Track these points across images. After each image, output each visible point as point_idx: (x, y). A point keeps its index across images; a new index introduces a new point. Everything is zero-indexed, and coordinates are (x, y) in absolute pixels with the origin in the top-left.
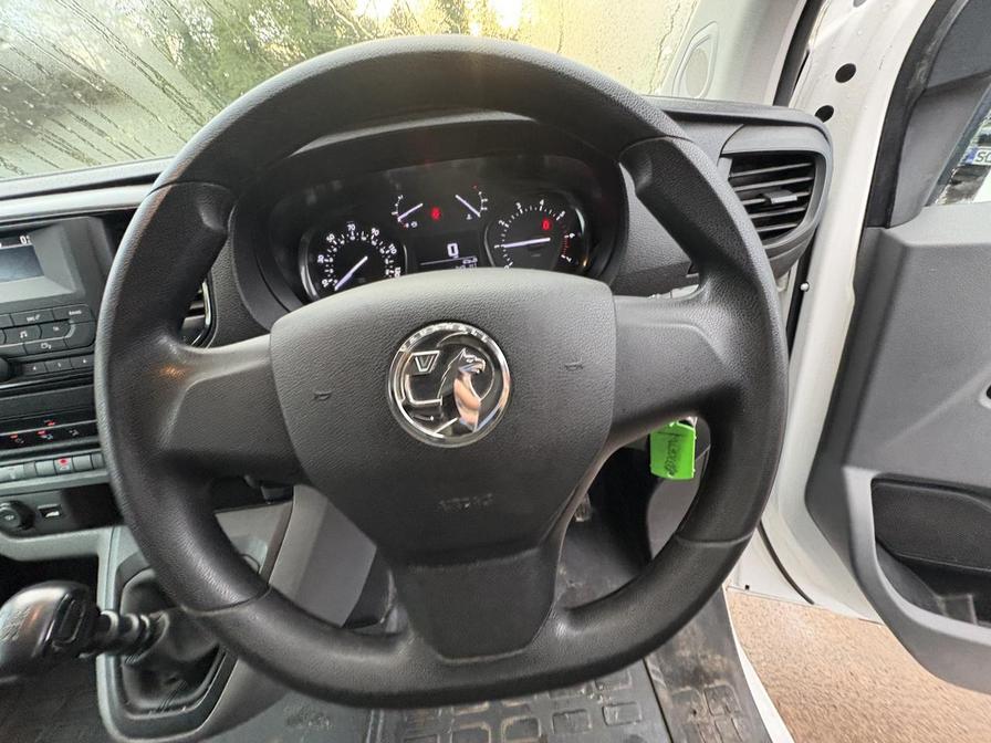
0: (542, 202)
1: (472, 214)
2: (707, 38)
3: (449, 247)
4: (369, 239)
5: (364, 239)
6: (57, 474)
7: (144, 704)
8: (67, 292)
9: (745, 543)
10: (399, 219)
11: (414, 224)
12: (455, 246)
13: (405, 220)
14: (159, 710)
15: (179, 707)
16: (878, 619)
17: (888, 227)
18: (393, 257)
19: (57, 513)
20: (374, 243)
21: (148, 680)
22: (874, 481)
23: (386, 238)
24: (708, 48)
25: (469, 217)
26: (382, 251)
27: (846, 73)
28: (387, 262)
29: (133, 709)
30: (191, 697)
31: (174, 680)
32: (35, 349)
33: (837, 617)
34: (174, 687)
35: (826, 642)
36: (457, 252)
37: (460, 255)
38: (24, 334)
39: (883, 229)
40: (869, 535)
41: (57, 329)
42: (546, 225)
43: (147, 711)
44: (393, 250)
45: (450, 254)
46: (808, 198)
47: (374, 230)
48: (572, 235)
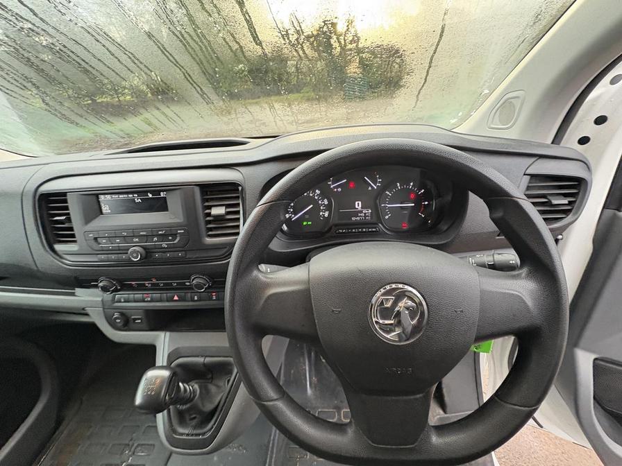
0: (412, 184)
1: (372, 187)
2: (517, 97)
3: (357, 203)
4: (314, 195)
5: (311, 195)
6: (144, 301)
7: (181, 430)
8: (179, 221)
9: (537, 409)
10: (332, 187)
11: (339, 190)
12: (360, 203)
13: (334, 187)
14: (188, 435)
15: (199, 435)
16: (590, 446)
17: (620, 211)
18: (325, 206)
19: (140, 321)
20: (316, 198)
21: (182, 418)
22: (595, 359)
23: (323, 195)
24: (517, 103)
25: (370, 188)
26: (320, 202)
27: (601, 120)
28: (322, 208)
29: (175, 431)
30: (205, 430)
31: (195, 418)
32: (160, 247)
33: (556, 437)
34: (194, 422)
35: (547, 453)
36: (360, 206)
37: (362, 208)
38: (155, 239)
39: (616, 212)
40: (590, 395)
41: (170, 238)
42: (412, 196)
43: (182, 434)
44: (326, 202)
45: (357, 207)
46: (575, 202)
47: (317, 191)
48: (426, 203)
